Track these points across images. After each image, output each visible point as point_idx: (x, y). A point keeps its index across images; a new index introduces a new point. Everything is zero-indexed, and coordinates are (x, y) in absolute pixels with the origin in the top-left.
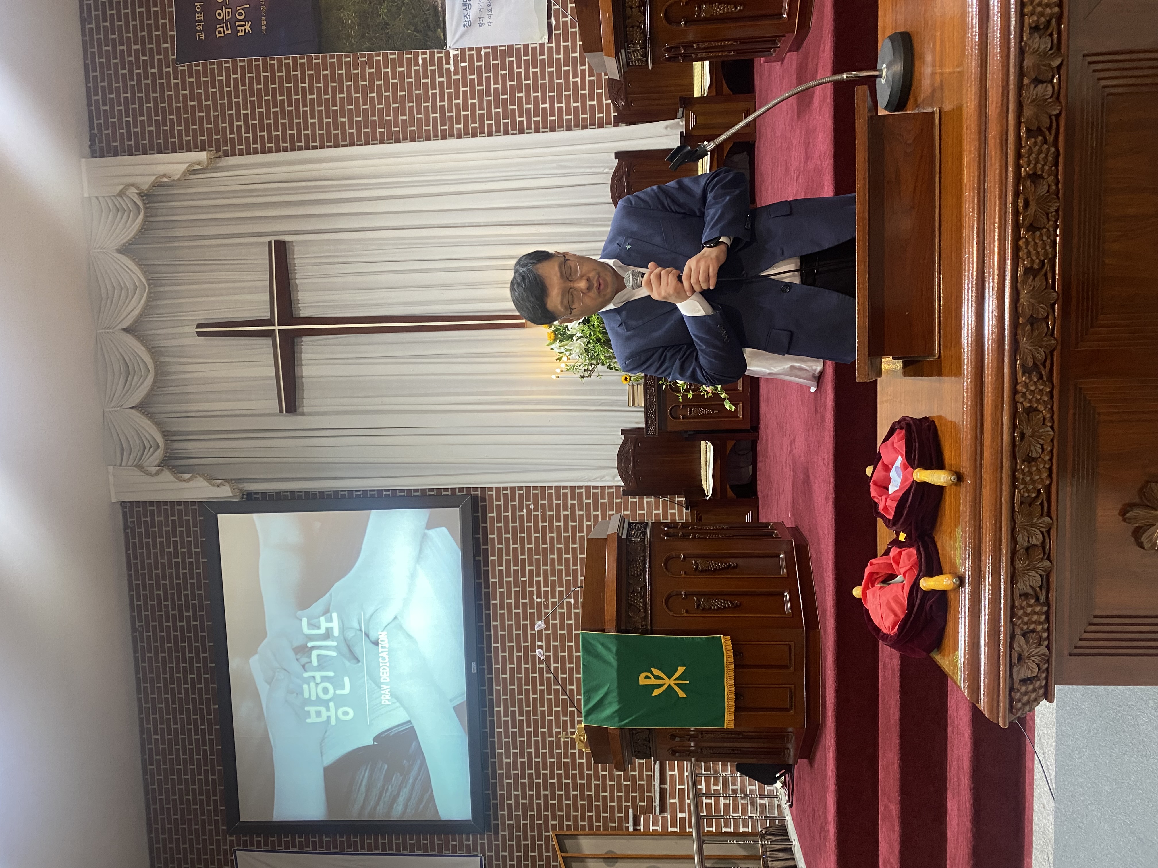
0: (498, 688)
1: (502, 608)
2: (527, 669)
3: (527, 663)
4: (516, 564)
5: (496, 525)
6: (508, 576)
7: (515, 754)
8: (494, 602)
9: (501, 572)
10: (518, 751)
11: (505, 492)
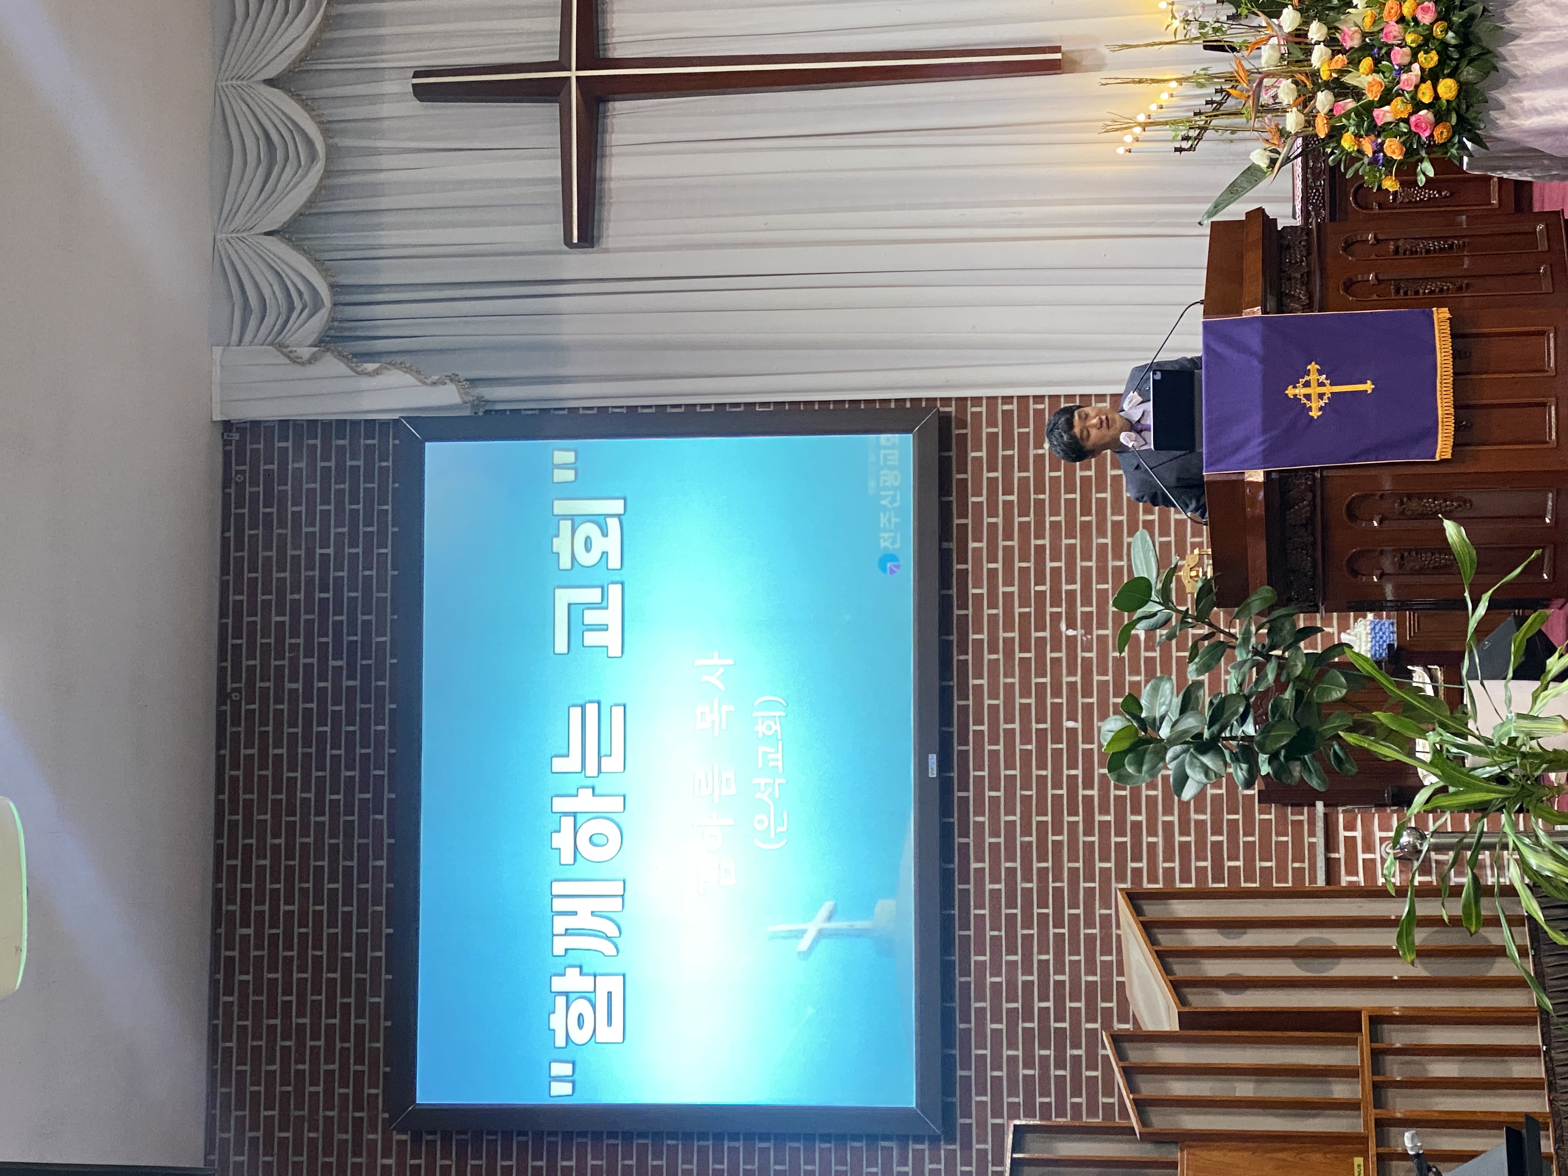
0: (980, 819)
1: (993, 650)
2: (1042, 779)
3: (1042, 766)
4: (1024, 558)
5: (986, 474)
6: (1008, 582)
7: (1012, 965)
8: (976, 637)
9: (992, 573)
10: (1018, 958)
11: (1006, 407)
